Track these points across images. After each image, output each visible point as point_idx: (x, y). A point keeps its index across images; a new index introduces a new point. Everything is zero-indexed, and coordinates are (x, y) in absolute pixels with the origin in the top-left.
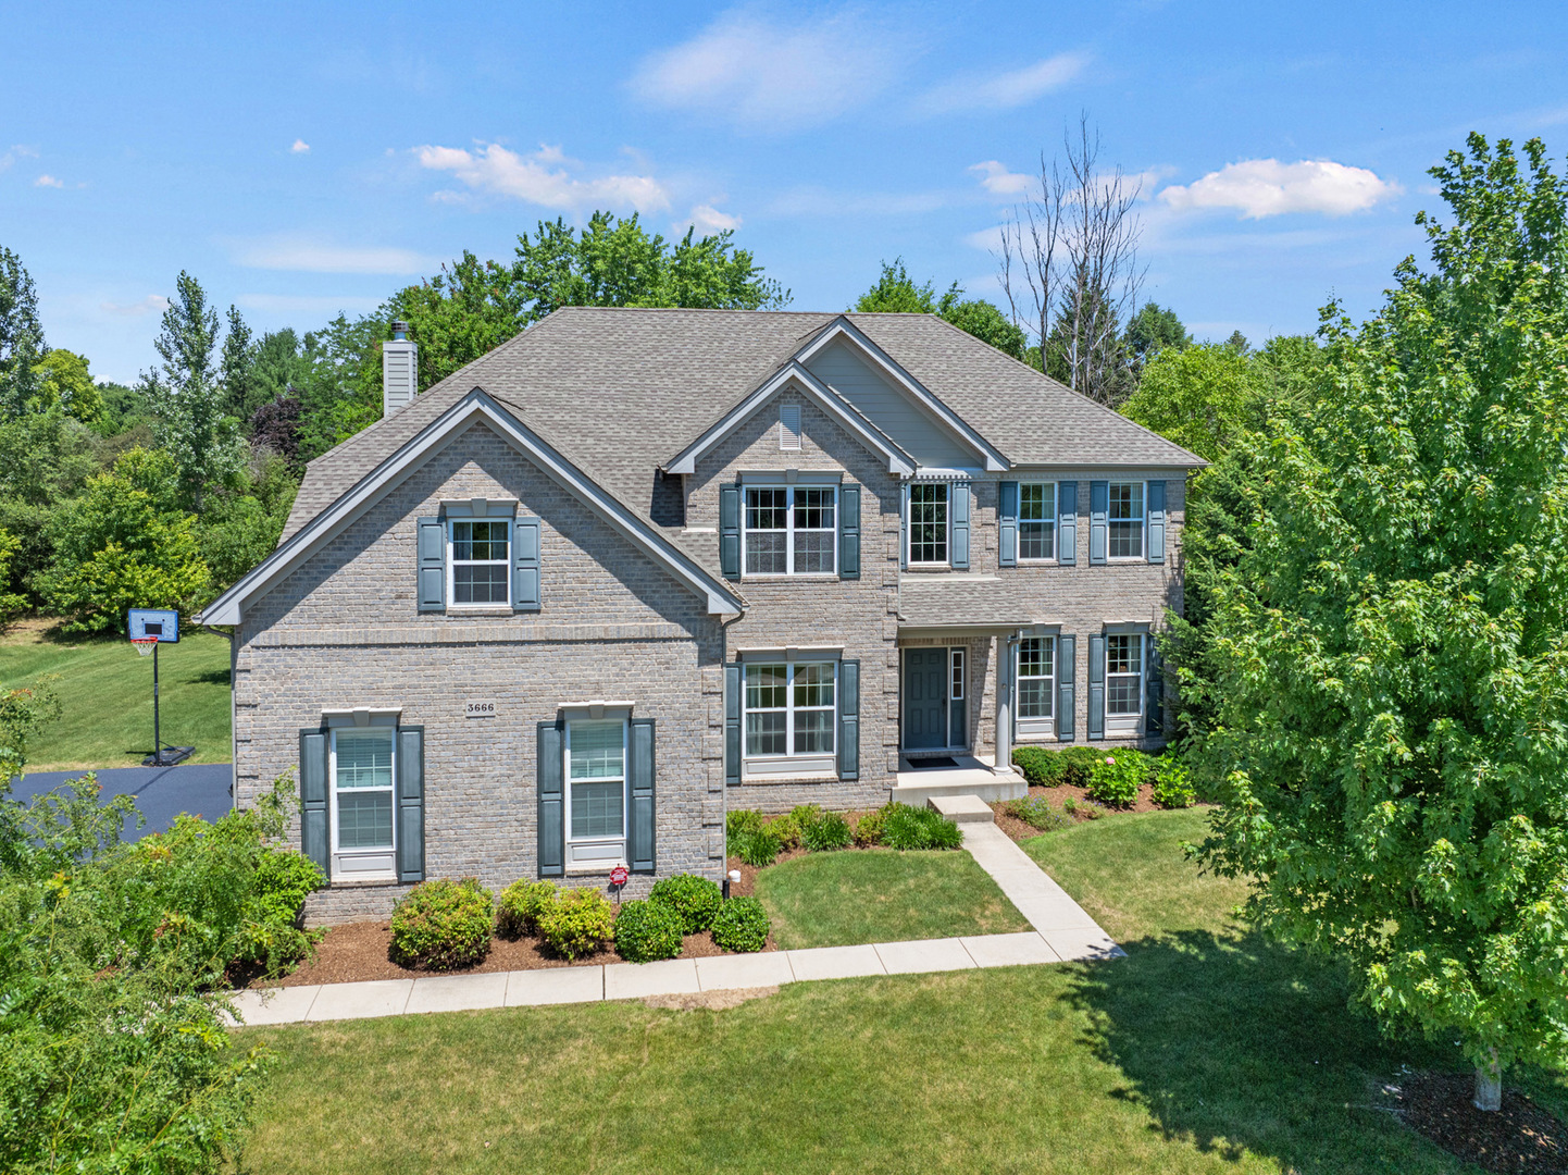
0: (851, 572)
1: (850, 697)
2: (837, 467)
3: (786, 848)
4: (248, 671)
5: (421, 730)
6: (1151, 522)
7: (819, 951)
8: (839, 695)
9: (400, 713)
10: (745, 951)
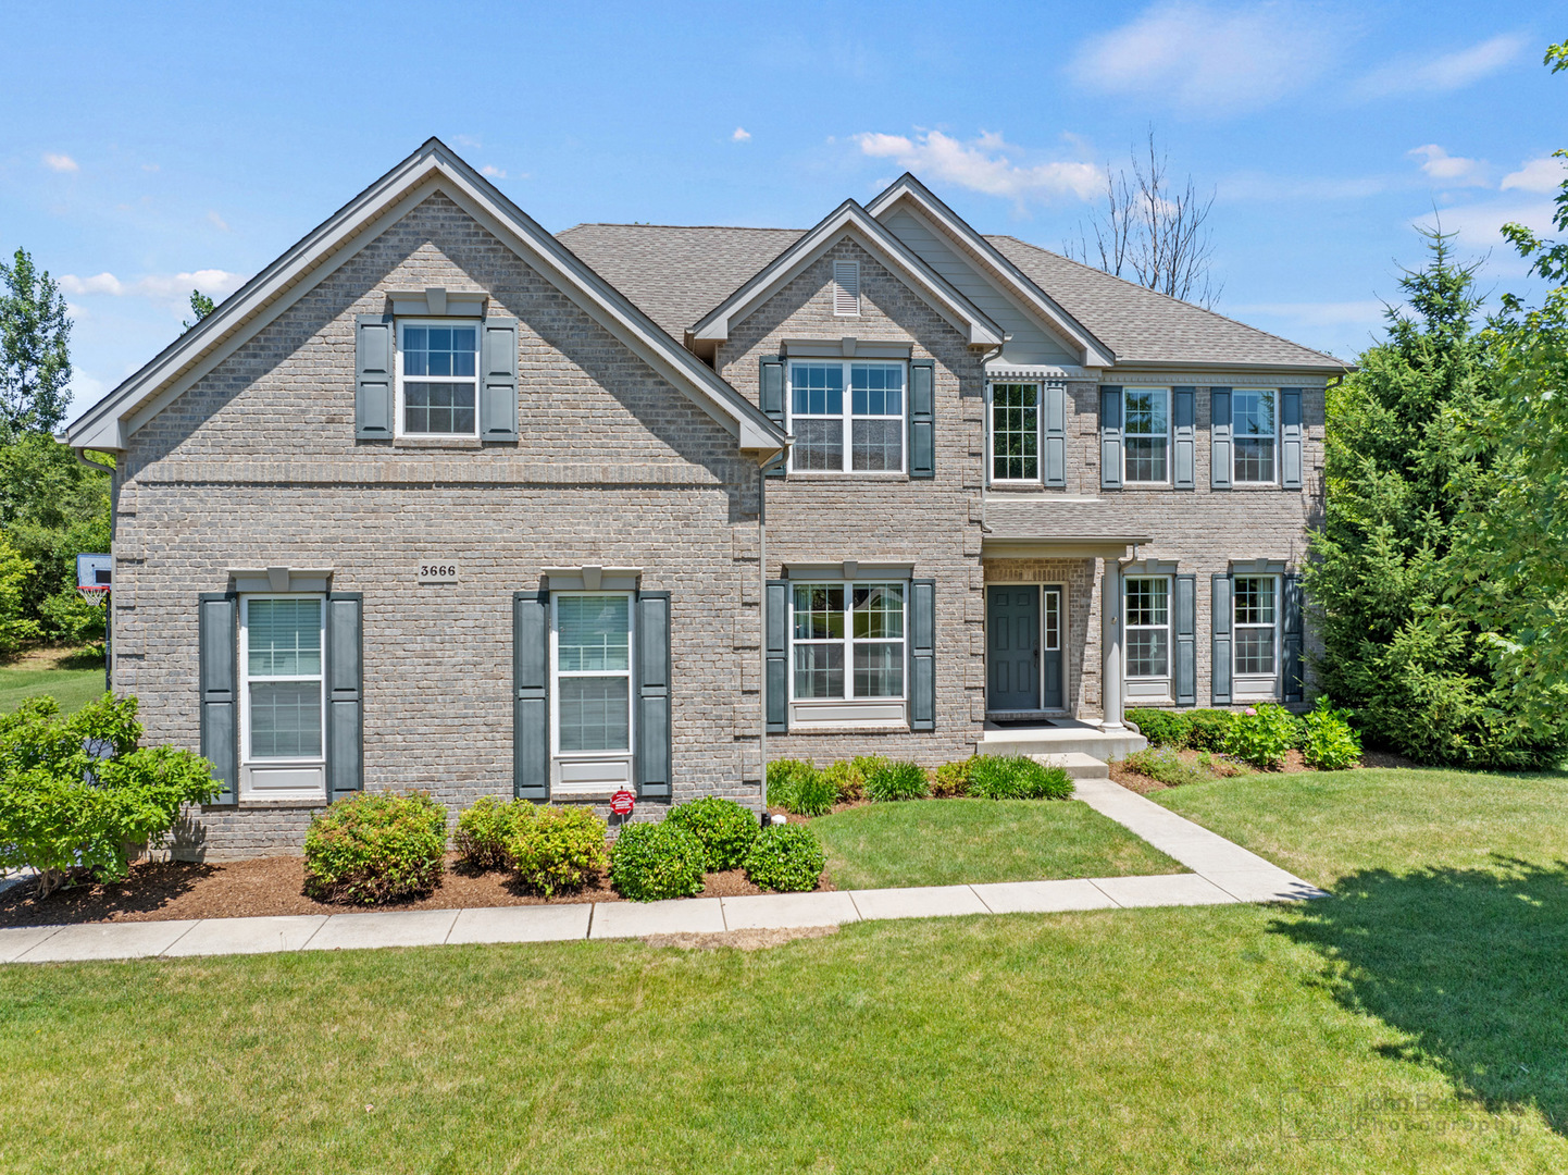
0: (923, 470)
1: (923, 625)
2: (904, 336)
3: (845, 799)
4: (133, 515)
5: (358, 598)
6: (1285, 438)
7: (893, 892)
8: (910, 624)
9: (332, 573)
10: (792, 890)
